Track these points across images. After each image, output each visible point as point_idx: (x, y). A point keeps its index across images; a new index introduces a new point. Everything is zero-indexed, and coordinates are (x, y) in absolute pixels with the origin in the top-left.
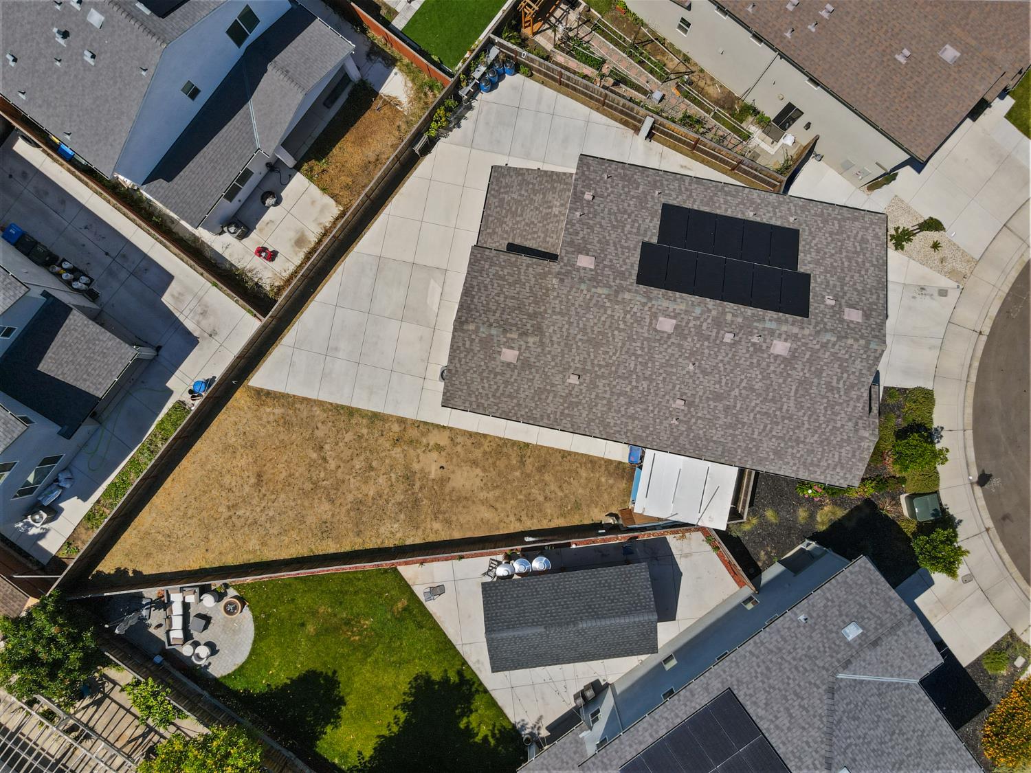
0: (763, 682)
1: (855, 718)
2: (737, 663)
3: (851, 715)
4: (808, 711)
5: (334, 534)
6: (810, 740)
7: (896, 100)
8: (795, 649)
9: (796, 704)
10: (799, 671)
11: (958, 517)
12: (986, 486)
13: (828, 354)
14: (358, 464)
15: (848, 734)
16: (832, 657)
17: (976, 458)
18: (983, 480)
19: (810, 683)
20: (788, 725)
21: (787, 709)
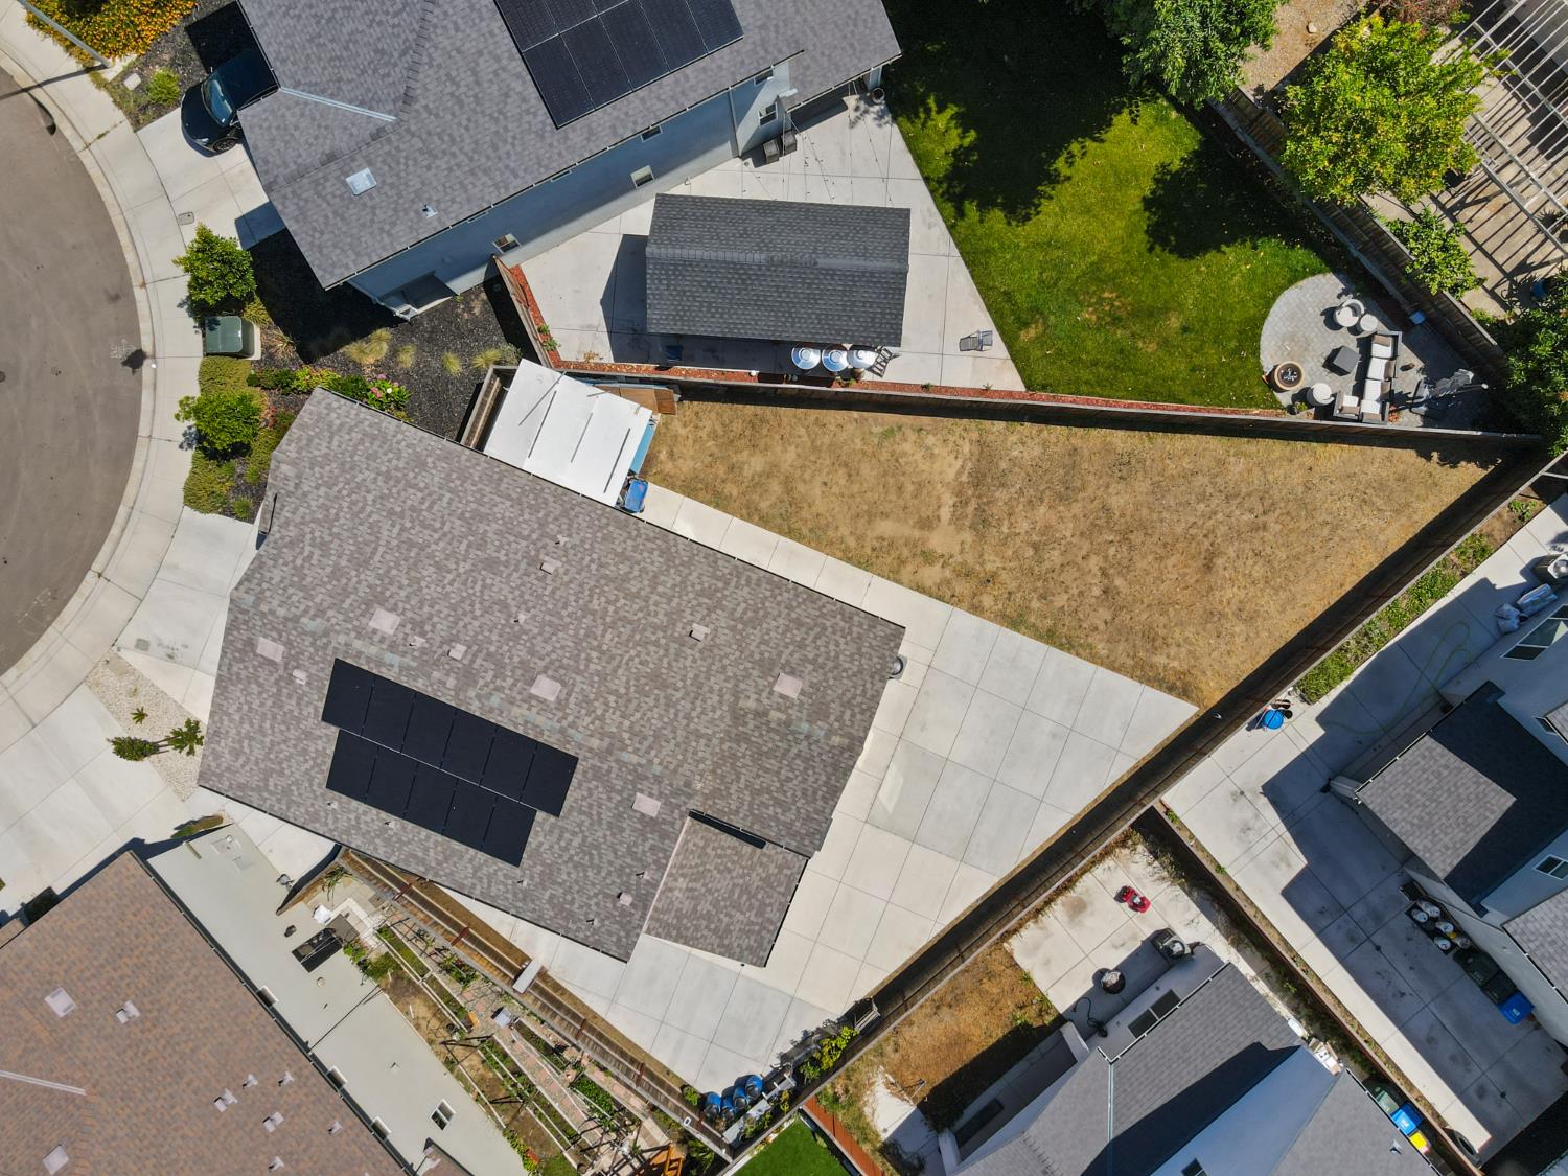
0: (506, 129)
1: (382, 52)
2: (539, 163)
3: (386, 58)
4: (448, 75)
5: (1112, 458)
6: (452, 32)
7: (150, 949)
8: (450, 170)
9: (463, 89)
10: (450, 135)
11: (183, 312)
12: (134, 349)
13: (317, 600)
15: (396, 31)
16: (398, 149)
17: (140, 393)
18: (136, 360)
19: (437, 116)
20: (481, 60)
21: (477, 83)
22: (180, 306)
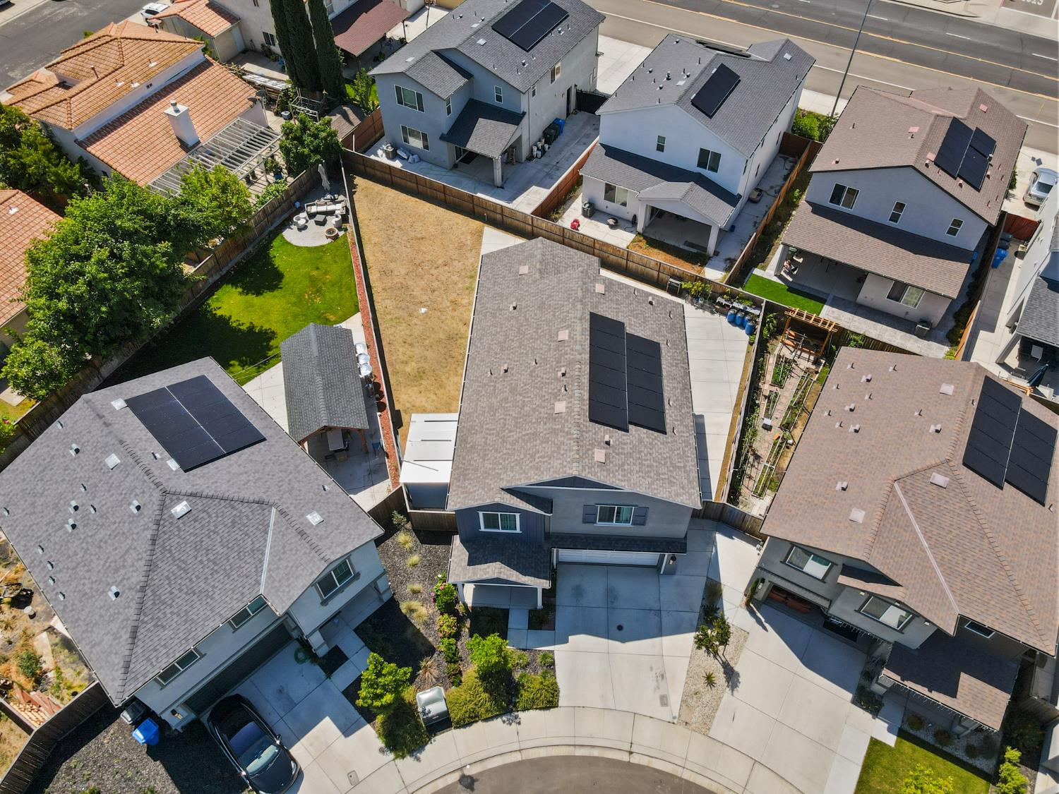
0: (270, 460)
2: (288, 446)
3: (237, 519)
4: (244, 485)
5: (384, 277)
6: (218, 484)
8: (299, 481)
9: (251, 478)
10: (279, 482)
14: (436, 284)
15: (220, 515)
16: (291, 504)
19: (268, 488)
20: (233, 472)
21: (246, 473)
22: (418, 760)
